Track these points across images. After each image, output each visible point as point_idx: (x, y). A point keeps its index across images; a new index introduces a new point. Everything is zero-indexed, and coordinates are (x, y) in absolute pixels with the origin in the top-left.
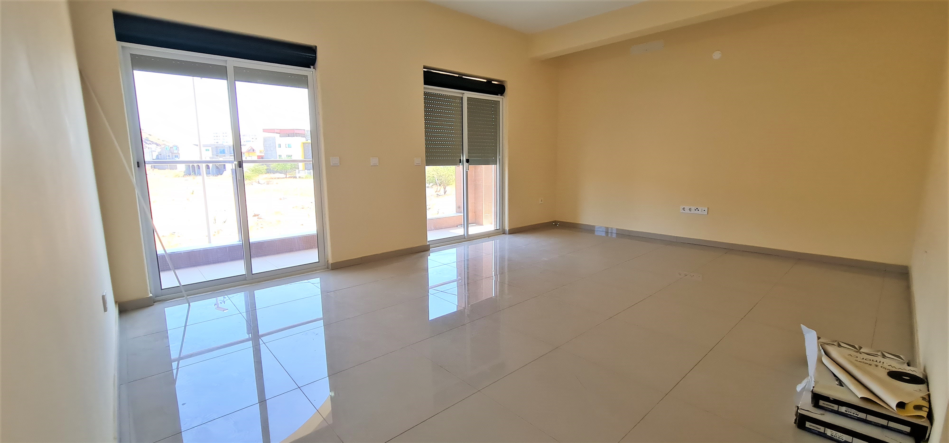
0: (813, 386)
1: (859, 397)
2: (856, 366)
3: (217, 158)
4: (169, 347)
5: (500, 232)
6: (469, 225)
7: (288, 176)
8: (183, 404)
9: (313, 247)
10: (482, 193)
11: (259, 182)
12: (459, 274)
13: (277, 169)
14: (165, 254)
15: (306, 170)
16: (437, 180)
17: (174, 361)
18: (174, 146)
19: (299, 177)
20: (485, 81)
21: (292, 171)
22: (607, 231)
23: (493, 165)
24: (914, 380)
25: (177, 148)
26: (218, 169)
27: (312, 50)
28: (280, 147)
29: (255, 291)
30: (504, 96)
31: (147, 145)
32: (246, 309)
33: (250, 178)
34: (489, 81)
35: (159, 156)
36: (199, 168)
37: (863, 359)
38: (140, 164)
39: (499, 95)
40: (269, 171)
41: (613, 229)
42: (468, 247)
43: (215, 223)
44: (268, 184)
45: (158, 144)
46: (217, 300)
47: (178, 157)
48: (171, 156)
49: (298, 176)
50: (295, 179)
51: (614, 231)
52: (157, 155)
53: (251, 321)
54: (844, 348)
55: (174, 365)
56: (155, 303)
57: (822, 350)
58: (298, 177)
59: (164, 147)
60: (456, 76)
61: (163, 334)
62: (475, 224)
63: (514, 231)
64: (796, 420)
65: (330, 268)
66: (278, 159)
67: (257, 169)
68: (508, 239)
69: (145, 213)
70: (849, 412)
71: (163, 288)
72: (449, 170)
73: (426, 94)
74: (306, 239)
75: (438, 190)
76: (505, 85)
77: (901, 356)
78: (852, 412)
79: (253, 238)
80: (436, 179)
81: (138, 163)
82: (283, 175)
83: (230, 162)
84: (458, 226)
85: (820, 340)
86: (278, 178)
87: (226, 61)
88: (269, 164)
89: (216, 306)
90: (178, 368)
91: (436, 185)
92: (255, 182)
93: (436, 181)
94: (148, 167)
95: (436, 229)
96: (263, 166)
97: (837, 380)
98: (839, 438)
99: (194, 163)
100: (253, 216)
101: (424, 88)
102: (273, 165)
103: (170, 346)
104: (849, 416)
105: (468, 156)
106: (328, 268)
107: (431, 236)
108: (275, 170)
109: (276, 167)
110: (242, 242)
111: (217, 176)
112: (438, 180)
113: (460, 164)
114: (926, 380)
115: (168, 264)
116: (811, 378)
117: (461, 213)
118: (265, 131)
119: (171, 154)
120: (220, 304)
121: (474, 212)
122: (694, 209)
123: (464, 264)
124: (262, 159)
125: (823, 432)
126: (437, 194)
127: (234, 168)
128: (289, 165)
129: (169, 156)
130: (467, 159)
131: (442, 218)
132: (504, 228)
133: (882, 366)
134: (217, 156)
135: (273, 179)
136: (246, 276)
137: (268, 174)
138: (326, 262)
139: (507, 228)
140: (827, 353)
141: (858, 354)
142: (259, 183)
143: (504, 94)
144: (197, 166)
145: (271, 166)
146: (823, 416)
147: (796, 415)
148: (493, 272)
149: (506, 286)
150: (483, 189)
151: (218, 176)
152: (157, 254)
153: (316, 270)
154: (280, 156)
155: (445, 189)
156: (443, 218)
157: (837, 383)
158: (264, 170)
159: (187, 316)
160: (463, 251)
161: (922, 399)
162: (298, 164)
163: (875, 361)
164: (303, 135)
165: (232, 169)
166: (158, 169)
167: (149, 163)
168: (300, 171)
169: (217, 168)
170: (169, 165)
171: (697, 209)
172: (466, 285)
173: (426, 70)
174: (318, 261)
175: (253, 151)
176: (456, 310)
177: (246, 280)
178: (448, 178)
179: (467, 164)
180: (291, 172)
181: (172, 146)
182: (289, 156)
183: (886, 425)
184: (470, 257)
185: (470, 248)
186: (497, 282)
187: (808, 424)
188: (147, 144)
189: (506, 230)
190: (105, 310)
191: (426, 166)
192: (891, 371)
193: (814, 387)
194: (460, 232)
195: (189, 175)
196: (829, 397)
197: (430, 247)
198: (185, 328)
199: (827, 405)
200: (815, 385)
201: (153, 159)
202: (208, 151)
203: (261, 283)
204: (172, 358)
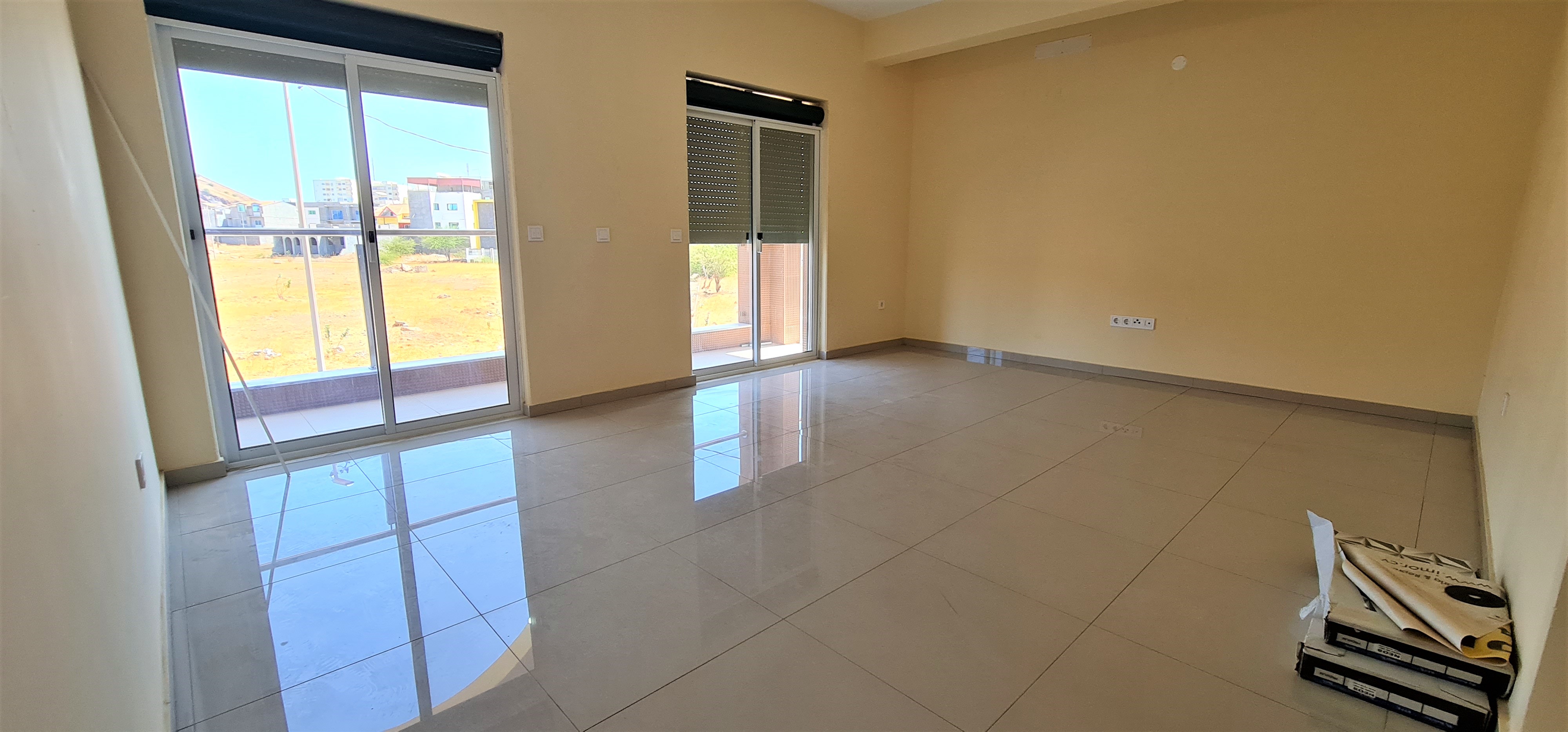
0: (1328, 610)
1: (1402, 629)
2: (1394, 577)
3: (329, 226)
4: (256, 548)
5: (815, 355)
6: (762, 344)
7: (451, 259)
8: (283, 644)
9: (498, 379)
10: (782, 293)
11: (402, 268)
12: (743, 425)
13: (433, 246)
14: (244, 390)
15: (483, 249)
16: (704, 269)
17: (265, 568)
18: (254, 206)
19: (472, 261)
20: (790, 100)
21: (459, 251)
22: (988, 355)
23: (802, 245)
24: (1487, 600)
25: (260, 209)
26: (331, 245)
27: (495, 40)
28: (438, 209)
29: (401, 453)
30: (821, 127)
31: (207, 203)
32: (386, 483)
33: (386, 262)
34: (797, 100)
35: (228, 220)
36: (299, 244)
37: (1406, 566)
38: (196, 234)
39: (813, 124)
40: (419, 250)
41: (996, 352)
42: (759, 381)
43: (327, 336)
44: (418, 272)
45: (225, 201)
46: (334, 468)
47: (260, 224)
48: (248, 222)
49: (468, 258)
50: (463, 264)
51: (999, 356)
52: (224, 220)
53: (395, 503)
54: (1376, 549)
55: (265, 575)
56: (229, 473)
57: (1342, 552)
58: (469, 261)
59: (236, 207)
60: (742, 91)
61: (245, 524)
62: (771, 343)
63: (835, 355)
64: (1298, 665)
65: (529, 415)
66: (434, 229)
67: (399, 247)
68: (825, 367)
69: (207, 317)
70: (1384, 652)
71: (241, 447)
72: (725, 252)
73: (690, 120)
74: (486, 365)
75: (707, 285)
76: (823, 108)
77: (1466, 562)
78: (1390, 652)
79: (396, 364)
80: (704, 267)
81: (192, 232)
82: (443, 258)
83: (354, 232)
84: (743, 346)
85: (1337, 536)
86: (436, 262)
87: (344, 55)
88: (420, 238)
89: (333, 476)
90: (271, 584)
91: (702, 277)
92: (395, 267)
93: (702, 269)
94: (210, 238)
95: (707, 349)
96: (408, 241)
97: (1365, 601)
98: (1367, 693)
99: (291, 234)
100: (393, 326)
101: (687, 110)
102: (426, 240)
103: (257, 545)
104: (1384, 658)
105: (762, 229)
106: (525, 415)
107: (700, 362)
108: (431, 248)
109: (432, 243)
110: (376, 370)
111: (329, 258)
112: (706, 268)
113: (748, 241)
114: (1505, 600)
115: (249, 407)
116: (1324, 596)
117: (749, 323)
118: (411, 181)
119: (248, 218)
120: (339, 472)
121: (769, 322)
122: (1132, 322)
123: (753, 409)
124: (406, 228)
125: (1341, 683)
126: (705, 292)
127: (361, 243)
128: (452, 240)
129: (245, 222)
130: (758, 233)
131: (715, 332)
132: (820, 349)
133: (1437, 577)
134: (330, 222)
135: (425, 263)
136: (384, 427)
137: (418, 255)
138: (522, 405)
139: (824, 350)
140: (1349, 558)
141: (1397, 559)
142: (403, 270)
143: (822, 123)
144: (295, 240)
145: (422, 241)
146: (1342, 657)
147: (1299, 657)
148: (800, 422)
149: (822, 444)
150: (785, 283)
151: (332, 257)
152: (230, 390)
153: (504, 418)
154: (438, 224)
155: (717, 283)
156: (717, 332)
157: (1366, 605)
158: (411, 248)
159: (286, 494)
160: (752, 387)
161: (1500, 630)
162: (469, 237)
163: (1426, 569)
164: (476, 189)
165: (357, 245)
166: (228, 244)
167: (212, 232)
168: (473, 251)
169: (330, 243)
170: (246, 237)
171: (1137, 320)
172: (756, 445)
173: (690, 79)
174: (508, 403)
175: (392, 215)
176: (738, 485)
177: (385, 434)
178: (723, 265)
179: (760, 240)
180: (456, 252)
181: (250, 205)
182: (453, 225)
183: (1443, 672)
184: (762, 398)
185: (762, 382)
186: (807, 439)
187: (1318, 672)
188: (207, 201)
189: (823, 352)
190: (142, 485)
191: (690, 245)
192: (1451, 585)
193: (1329, 612)
194: (746, 354)
195: (280, 255)
196: (1353, 629)
197: (697, 380)
198: (282, 515)
199: (1349, 640)
200: (1331, 609)
201: (218, 227)
202: (314, 214)
203: (411, 439)
204: (260, 564)
